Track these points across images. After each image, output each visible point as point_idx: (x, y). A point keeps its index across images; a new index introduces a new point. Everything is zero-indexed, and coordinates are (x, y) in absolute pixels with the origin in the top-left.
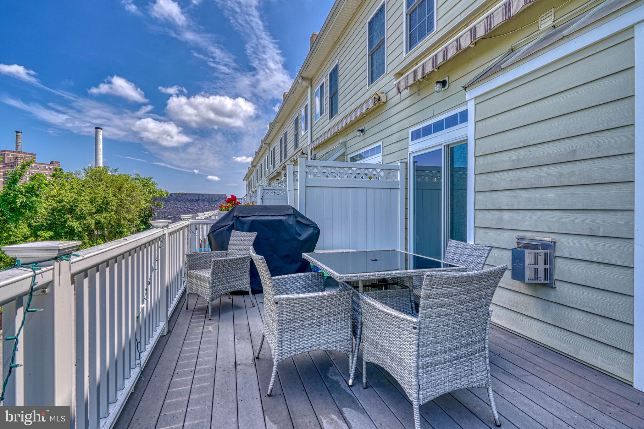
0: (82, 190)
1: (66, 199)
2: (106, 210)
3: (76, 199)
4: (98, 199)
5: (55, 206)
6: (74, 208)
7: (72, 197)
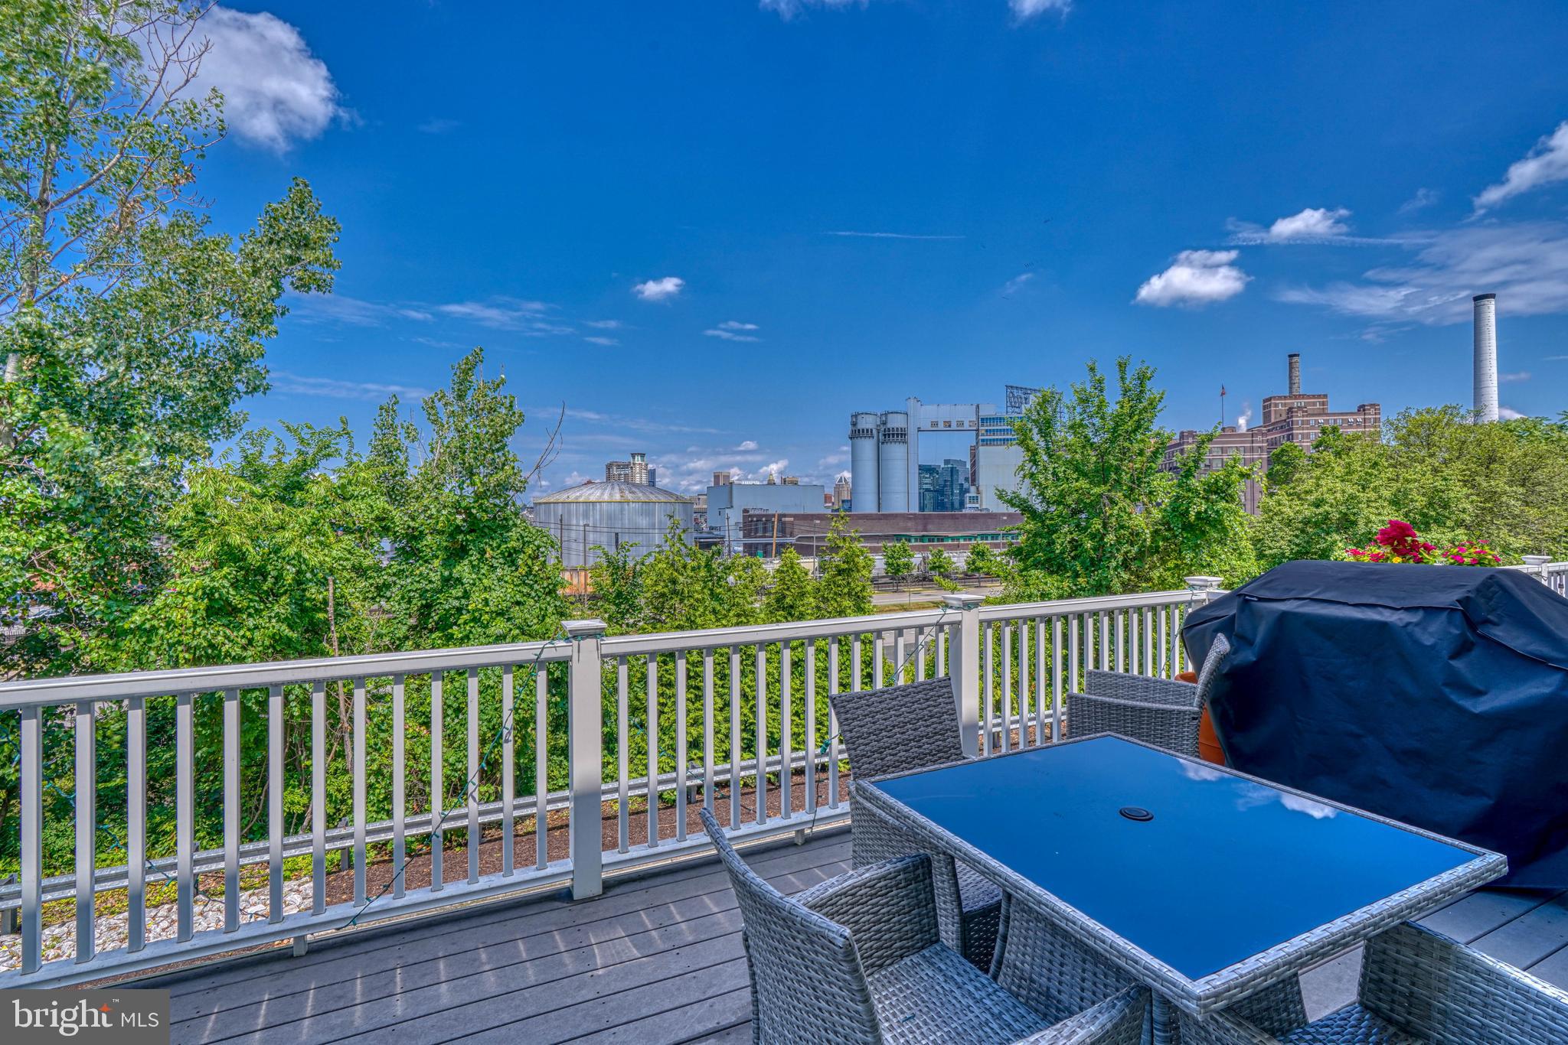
0: (1371, 475)
1: (1329, 498)
2: (1440, 522)
3: (1352, 497)
4: (1414, 495)
5: (1307, 513)
6: (1352, 517)
7: (1344, 492)
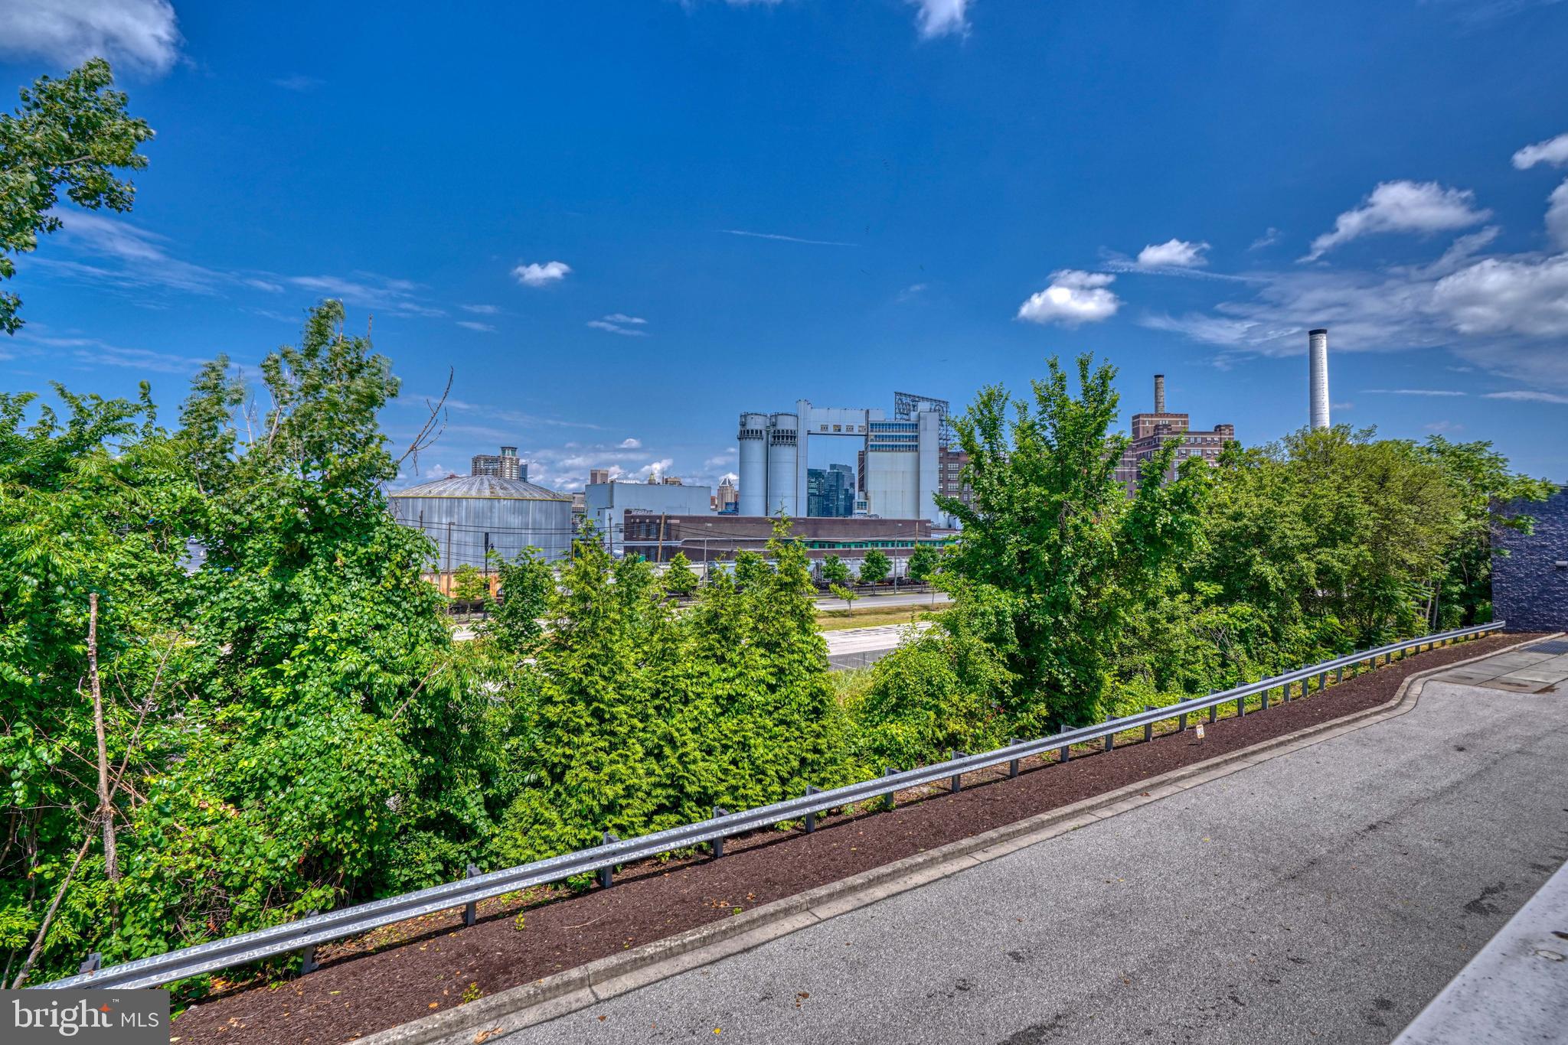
0: (1283, 490)
1: (1247, 511)
2: (1345, 539)
3: (1269, 511)
4: (1324, 511)
5: (1226, 526)
6: (1267, 531)
7: (1261, 506)
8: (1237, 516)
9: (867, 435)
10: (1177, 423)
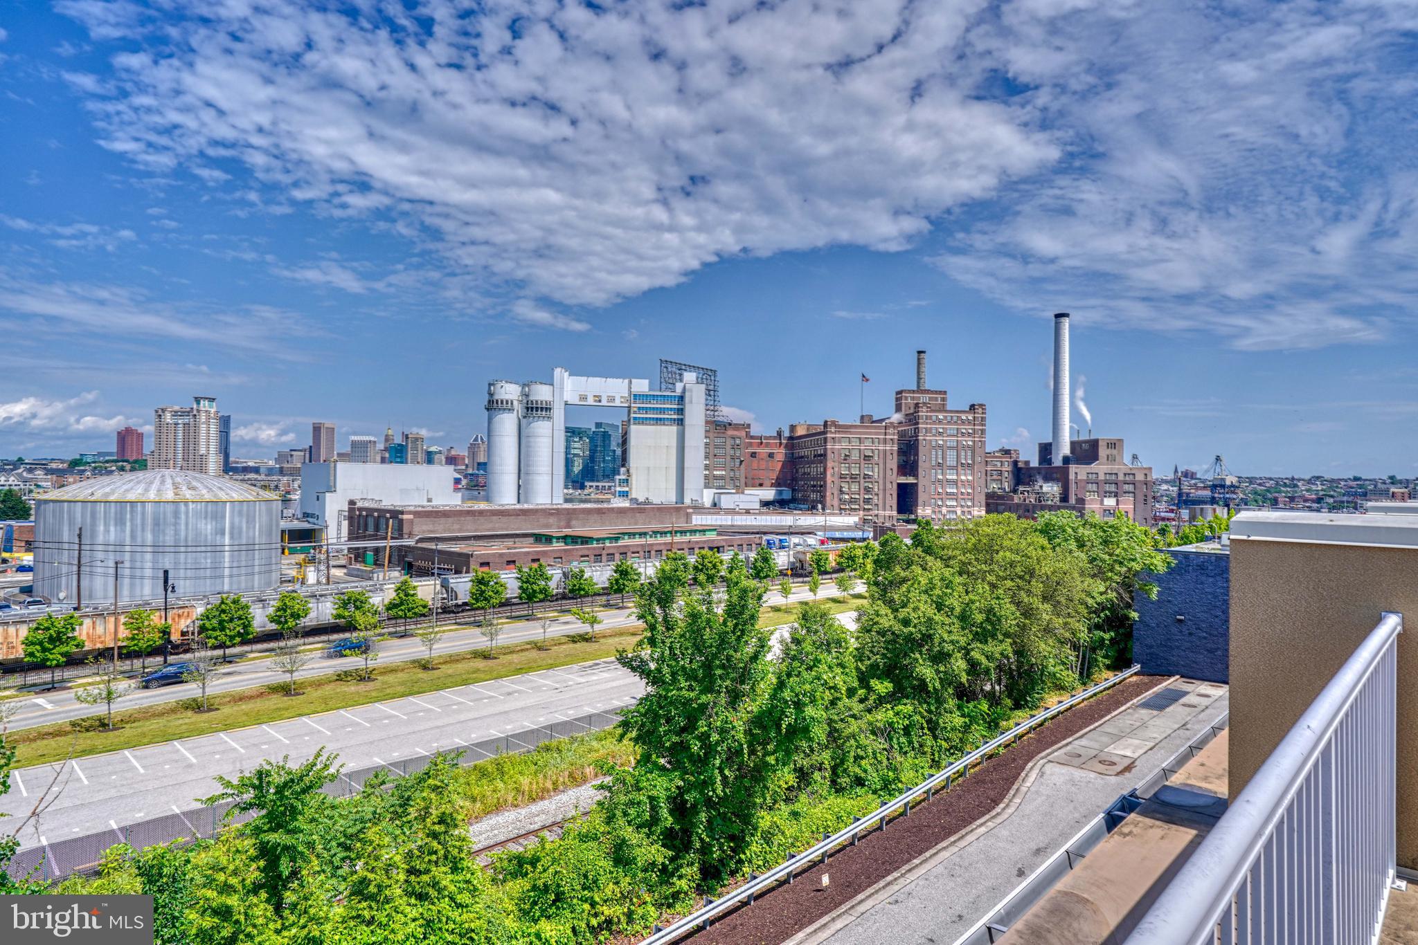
8: (906, 622)
9: (630, 407)
10: (936, 399)
